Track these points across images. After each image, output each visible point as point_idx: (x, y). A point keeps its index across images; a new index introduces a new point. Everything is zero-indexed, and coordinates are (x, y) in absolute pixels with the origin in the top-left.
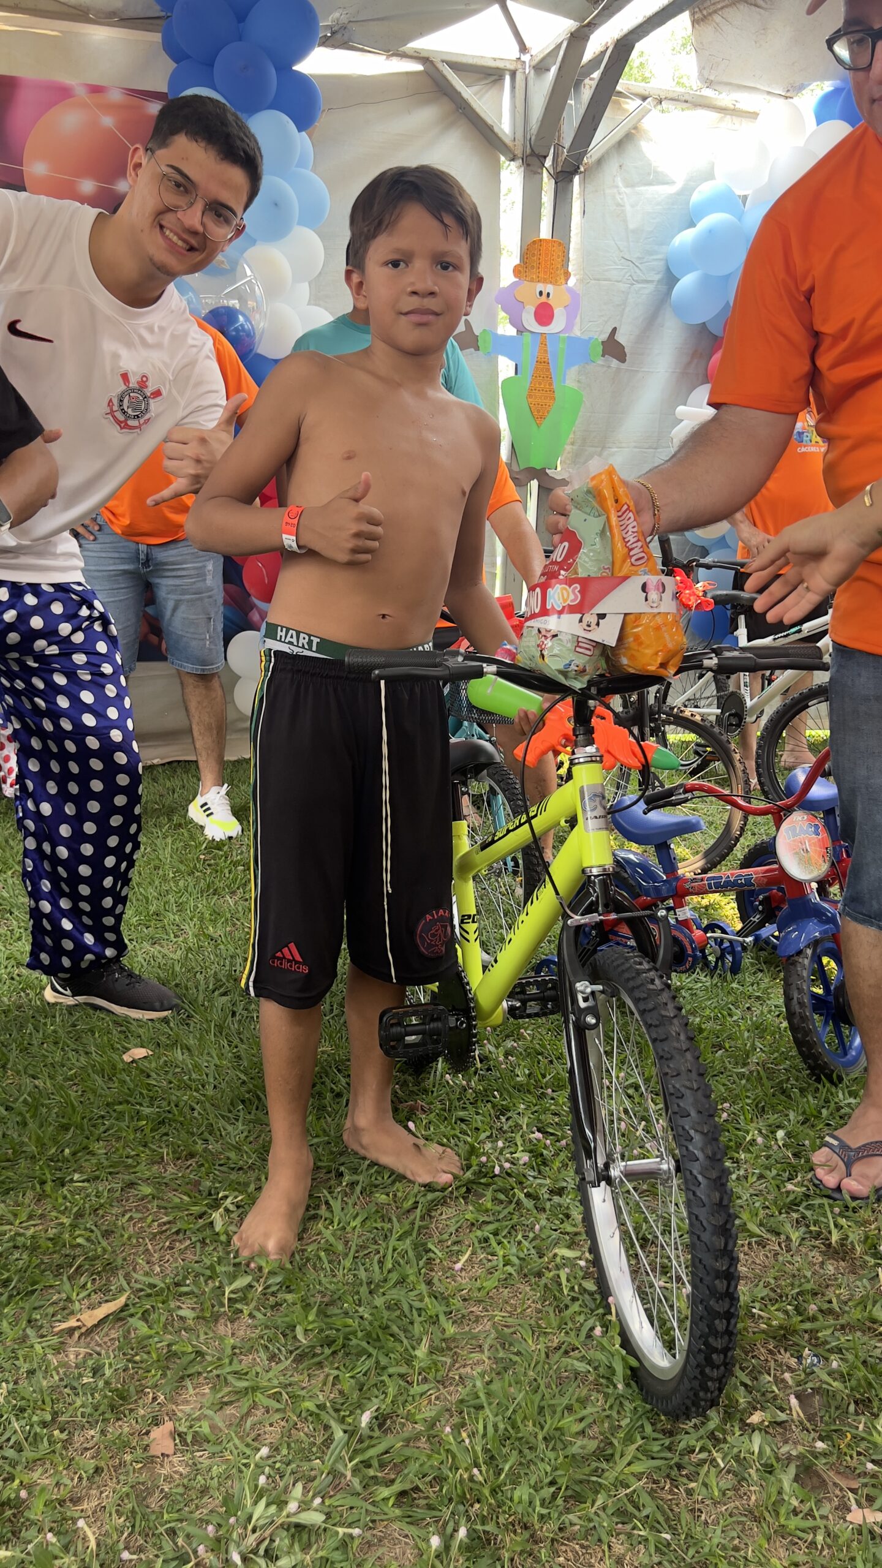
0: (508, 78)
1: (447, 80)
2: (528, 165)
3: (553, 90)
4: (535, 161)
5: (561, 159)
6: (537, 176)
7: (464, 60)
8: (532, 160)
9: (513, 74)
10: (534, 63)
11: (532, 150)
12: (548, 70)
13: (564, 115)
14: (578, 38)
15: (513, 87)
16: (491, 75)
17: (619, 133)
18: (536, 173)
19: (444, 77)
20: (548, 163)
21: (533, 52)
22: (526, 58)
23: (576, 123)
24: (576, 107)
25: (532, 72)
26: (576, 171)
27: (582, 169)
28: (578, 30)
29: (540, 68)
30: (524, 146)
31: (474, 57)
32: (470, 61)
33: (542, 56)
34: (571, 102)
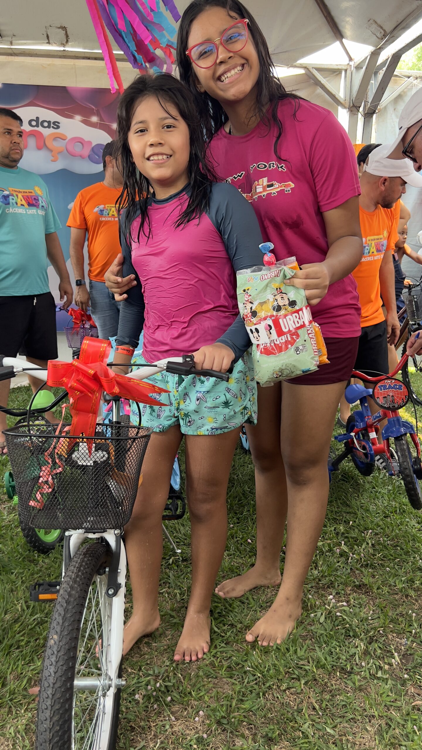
0: (343, 73)
1: (315, 76)
2: (351, 111)
3: (363, 77)
4: (354, 109)
5: (367, 107)
6: (355, 116)
7: (323, 67)
8: (353, 108)
9: (346, 71)
10: (356, 65)
11: (353, 104)
12: (362, 68)
13: (369, 87)
14: (375, 54)
15: (346, 77)
16: (335, 72)
17: (395, 94)
18: (355, 114)
19: (313, 75)
20: (361, 109)
21: (355, 61)
22: (352, 63)
23: (374, 91)
24: (374, 84)
25: (355, 69)
26: (374, 112)
27: (377, 111)
28: (375, 51)
29: (358, 67)
30: (350, 103)
31: (327, 65)
32: (326, 67)
33: (359, 62)
34: (372, 82)
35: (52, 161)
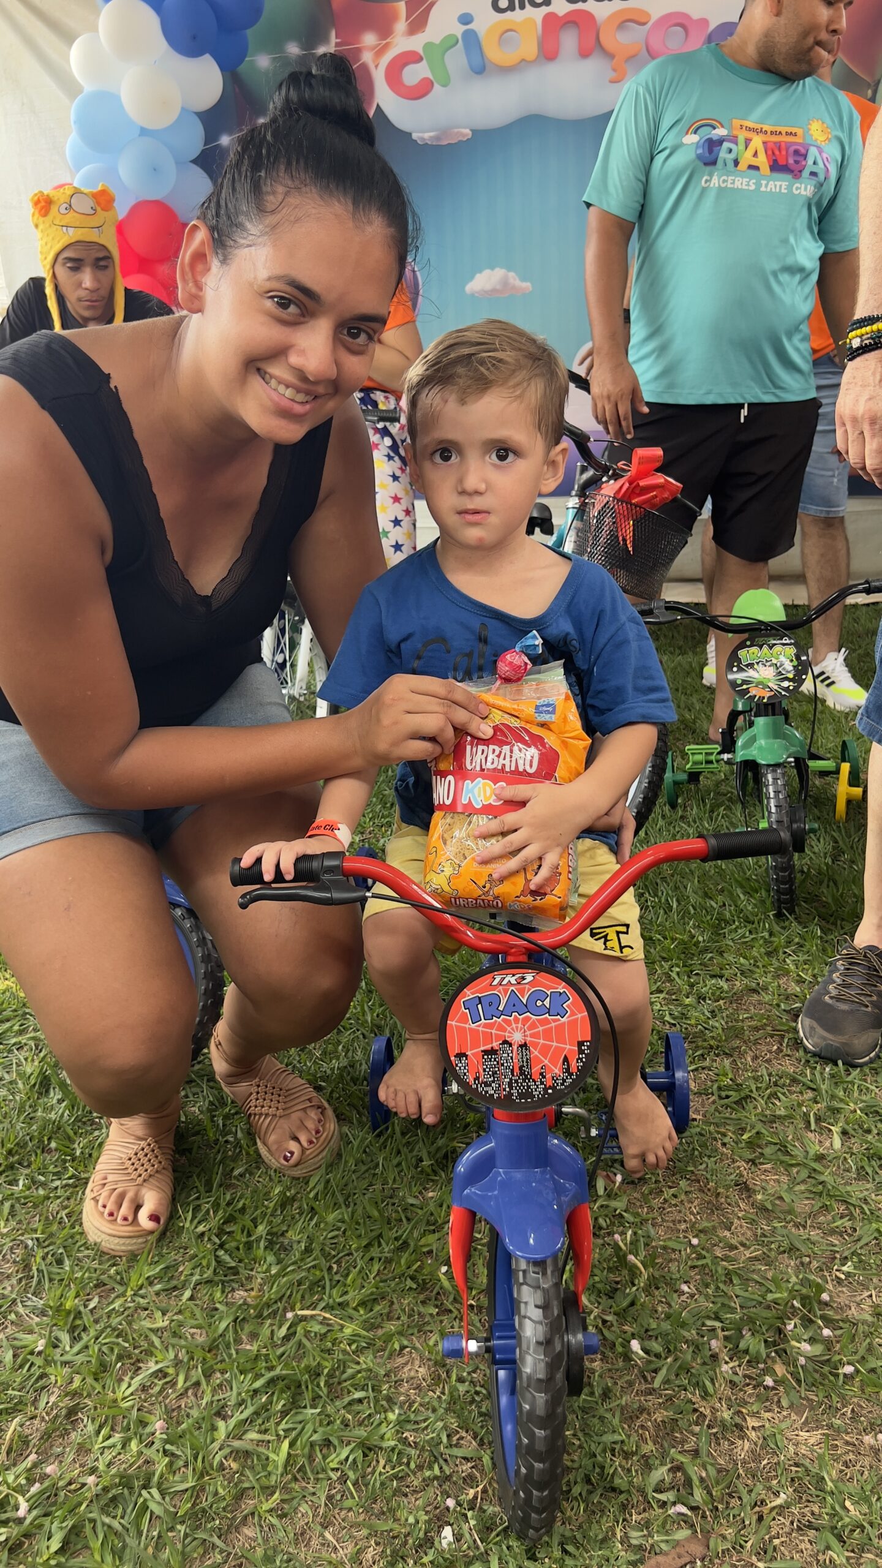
35: (612, 82)
